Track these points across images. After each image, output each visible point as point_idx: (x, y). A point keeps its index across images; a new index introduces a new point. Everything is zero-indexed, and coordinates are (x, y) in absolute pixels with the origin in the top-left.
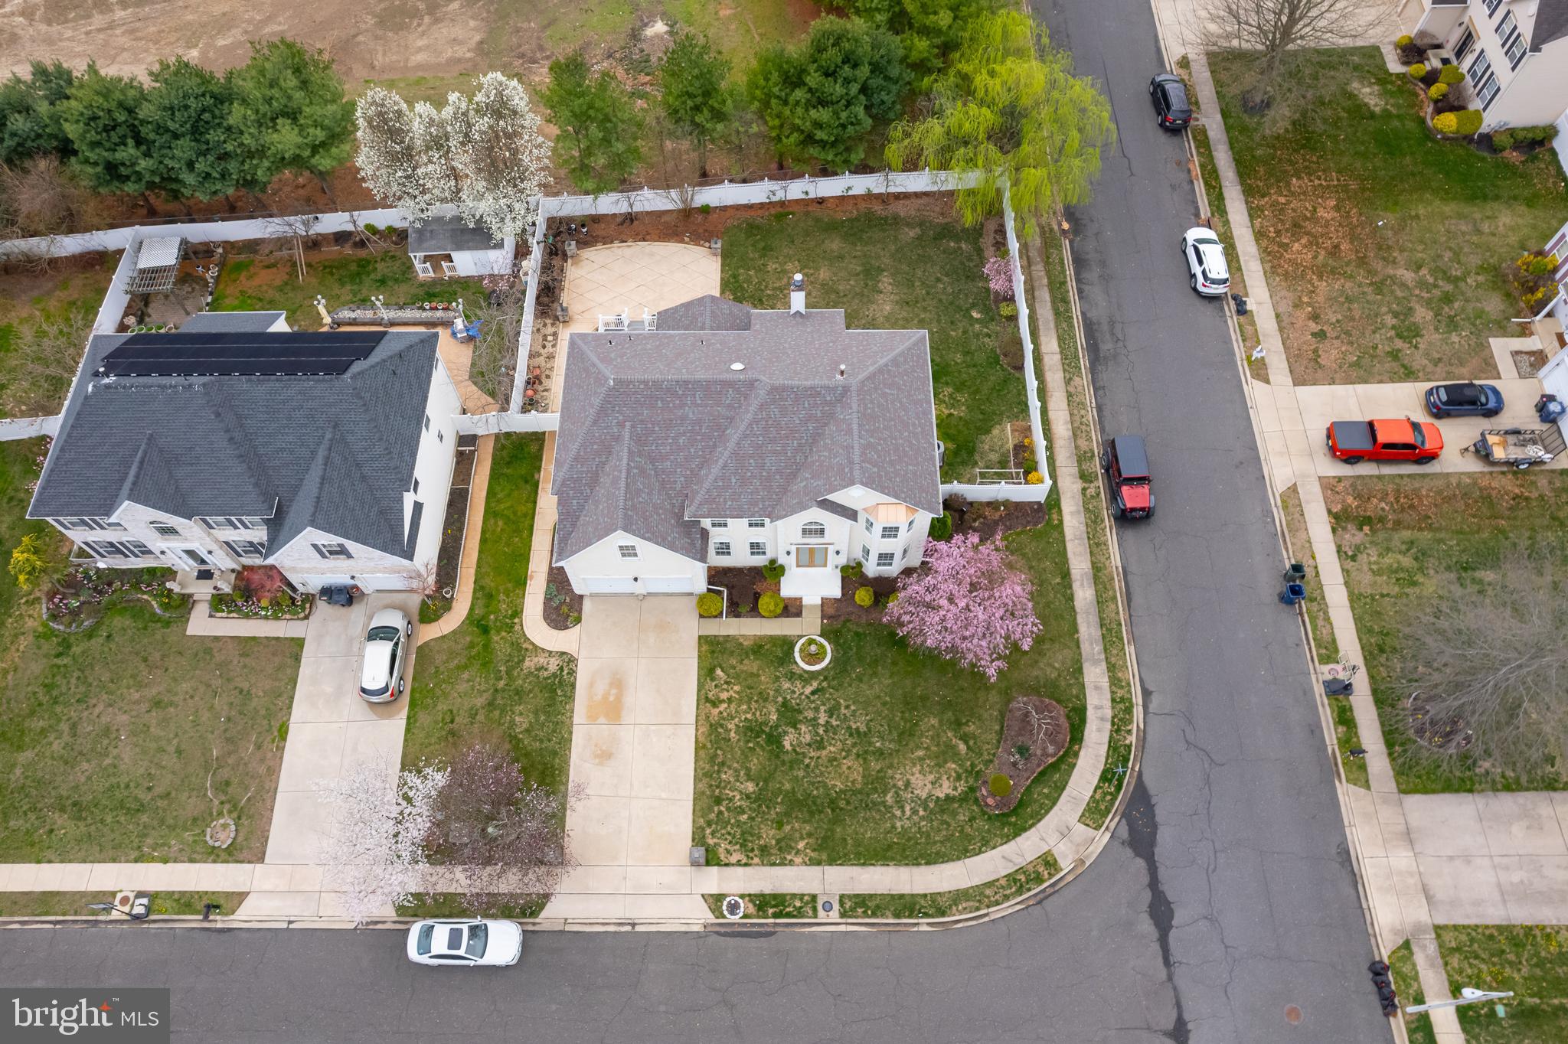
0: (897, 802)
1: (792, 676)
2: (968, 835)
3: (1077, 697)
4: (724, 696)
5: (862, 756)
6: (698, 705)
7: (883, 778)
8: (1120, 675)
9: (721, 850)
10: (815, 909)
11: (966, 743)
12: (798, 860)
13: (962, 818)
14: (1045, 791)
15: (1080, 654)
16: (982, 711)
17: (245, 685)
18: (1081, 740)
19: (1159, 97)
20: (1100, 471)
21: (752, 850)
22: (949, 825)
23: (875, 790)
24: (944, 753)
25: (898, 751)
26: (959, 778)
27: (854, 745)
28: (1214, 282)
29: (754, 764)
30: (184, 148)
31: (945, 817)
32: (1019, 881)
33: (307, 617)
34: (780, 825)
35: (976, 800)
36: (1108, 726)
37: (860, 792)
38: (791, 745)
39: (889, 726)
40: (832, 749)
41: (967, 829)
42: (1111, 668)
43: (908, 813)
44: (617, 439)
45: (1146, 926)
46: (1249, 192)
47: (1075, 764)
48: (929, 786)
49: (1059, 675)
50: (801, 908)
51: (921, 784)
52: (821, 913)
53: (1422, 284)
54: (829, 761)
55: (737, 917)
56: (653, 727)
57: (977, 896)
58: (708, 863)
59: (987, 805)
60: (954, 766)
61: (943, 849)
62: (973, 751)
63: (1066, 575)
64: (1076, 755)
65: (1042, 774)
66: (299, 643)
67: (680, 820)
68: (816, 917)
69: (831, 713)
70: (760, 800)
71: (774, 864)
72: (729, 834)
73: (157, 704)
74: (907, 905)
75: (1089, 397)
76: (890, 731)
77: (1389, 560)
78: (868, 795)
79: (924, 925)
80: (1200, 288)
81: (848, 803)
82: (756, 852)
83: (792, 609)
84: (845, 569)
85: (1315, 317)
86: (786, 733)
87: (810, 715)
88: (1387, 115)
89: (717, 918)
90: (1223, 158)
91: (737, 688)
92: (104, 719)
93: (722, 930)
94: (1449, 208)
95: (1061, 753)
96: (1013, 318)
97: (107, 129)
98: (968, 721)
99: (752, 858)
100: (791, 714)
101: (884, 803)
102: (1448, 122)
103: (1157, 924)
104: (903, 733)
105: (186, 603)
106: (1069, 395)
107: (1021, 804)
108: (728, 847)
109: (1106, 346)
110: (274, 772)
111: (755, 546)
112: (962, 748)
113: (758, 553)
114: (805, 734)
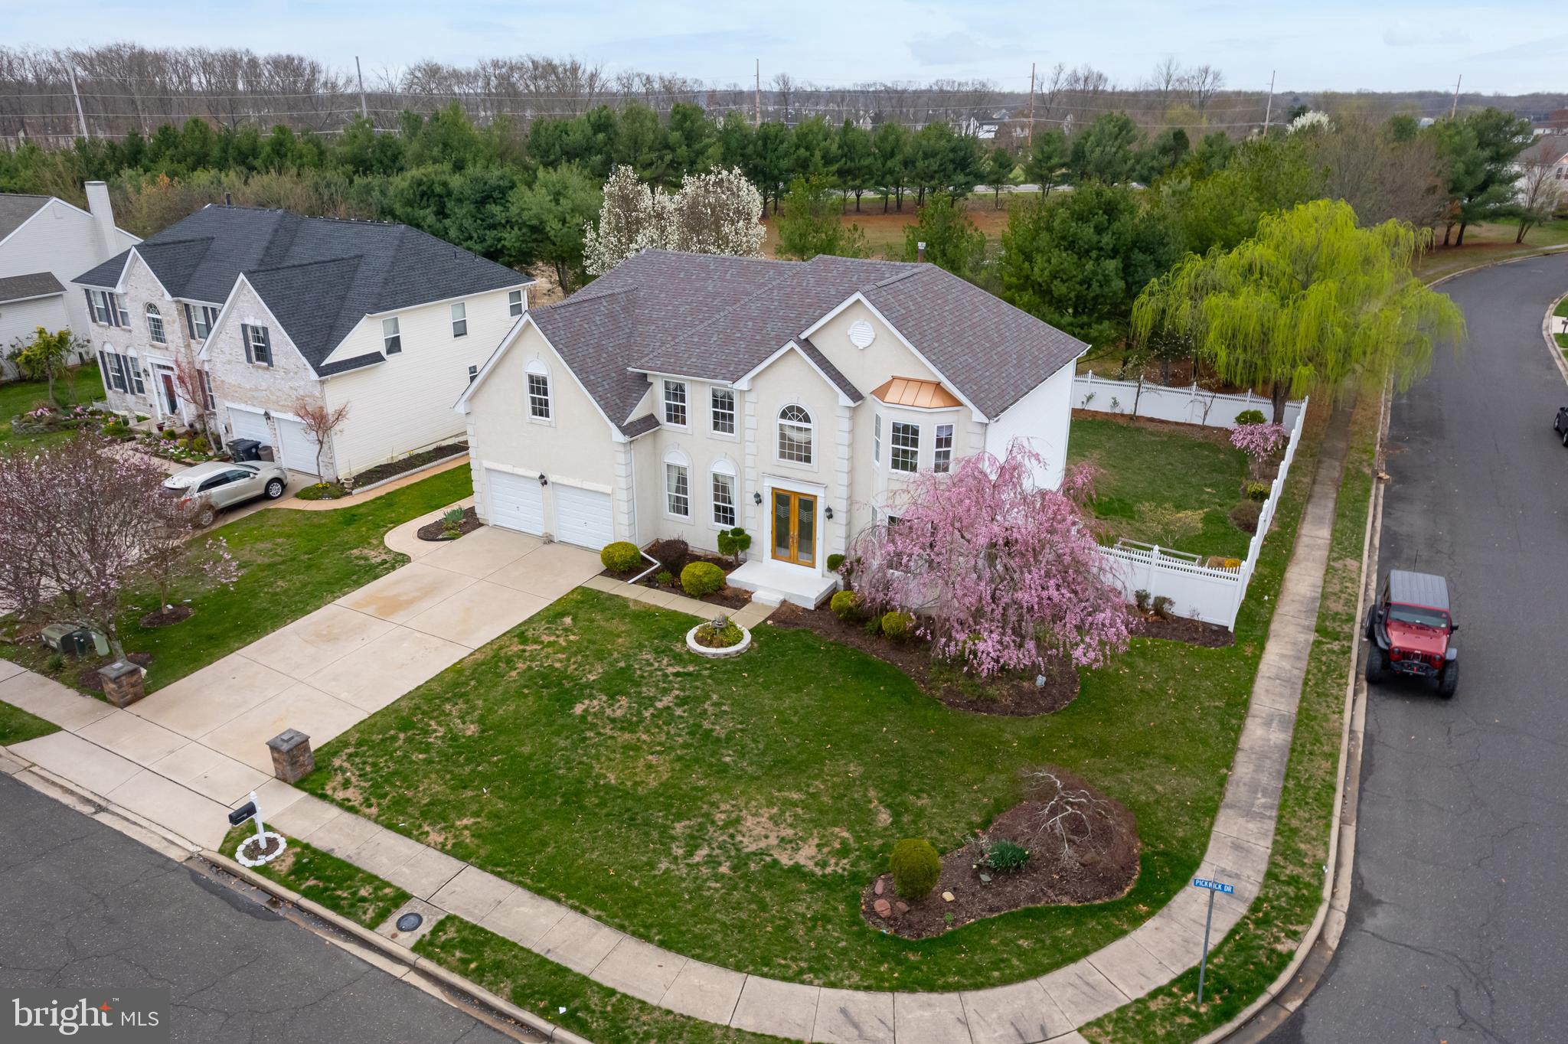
0: (692, 837)
1: (663, 652)
2: (792, 939)
3: (1184, 842)
4: (546, 639)
6: (504, 634)
7: (695, 799)
8: (1302, 846)
9: (339, 778)
10: (382, 916)
11: (897, 815)
12: (435, 837)
13: (801, 908)
14: (1024, 943)
15: (1222, 794)
16: (959, 789)
18: (1161, 902)
21: (384, 796)
22: (763, 907)
23: (668, 807)
24: (840, 811)
25: (758, 778)
26: (844, 851)
27: (686, 746)
29: (506, 710)
31: (767, 895)
34: (461, 785)
35: (856, 897)
36: (1243, 910)
37: (639, 800)
38: (586, 711)
39: (767, 747)
40: (644, 737)
41: (800, 931)
42: (1287, 832)
43: (697, 859)
47: (1124, 933)
48: (773, 841)
49: (1157, 802)
50: (363, 900)
51: (758, 830)
52: (389, 925)
54: (622, 748)
55: (250, 863)
56: (418, 635)
58: (299, 785)
59: (872, 913)
60: (845, 834)
61: (718, 938)
62: (901, 830)
63: (1238, 704)
64: (1138, 920)
65: (1028, 913)
67: (330, 727)
68: (372, 926)
69: (682, 702)
71: (390, 826)
72: (374, 765)
75: (1369, 577)
76: (763, 754)
78: (648, 807)
81: (603, 804)
82: (385, 802)
83: (736, 600)
84: (839, 560)
86: (592, 697)
87: (648, 691)
89: (221, 851)
91: (572, 638)
93: (208, 874)
95: (1098, 902)
98: (922, 791)
99: (370, 806)
100: (618, 683)
101: (664, 830)
104: (786, 762)
106: (1331, 568)
107: (949, 941)
108: (353, 779)
109: (1417, 553)
111: (721, 489)
112: (884, 818)
113: (724, 513)
114: (622, 707)
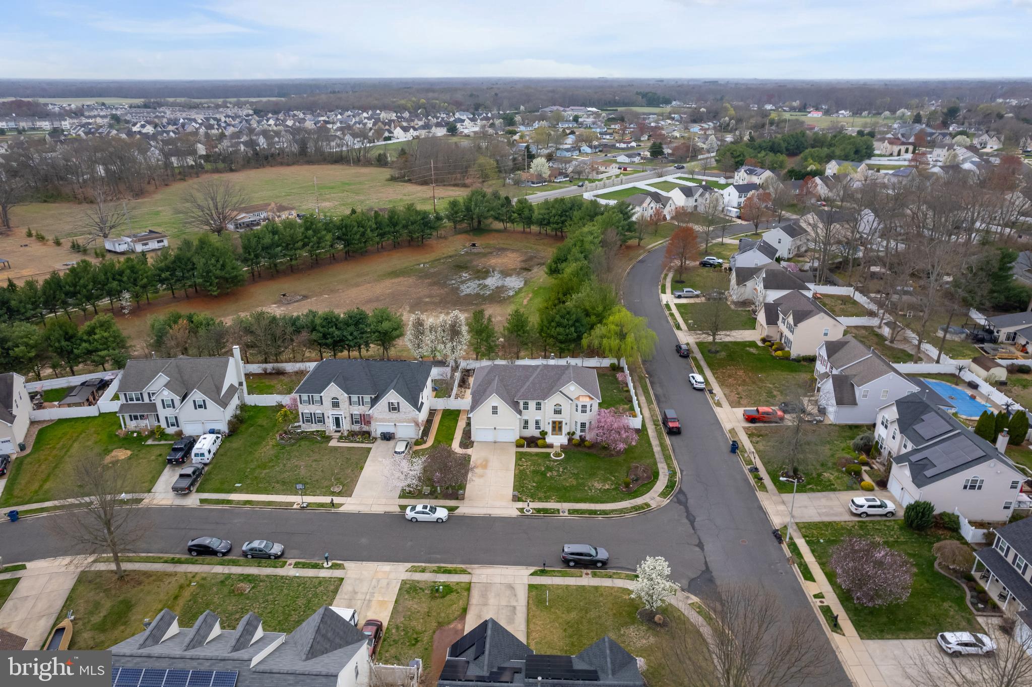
0: (589, 489)
1: (550, 461)
3: (655, 469)
4: (525, 464)
5: (577, 479)
6: (515, 466)
7: (584, 484)
8: (671, 465)
9: (523, 498)
10: (559, 512)
12: (551, 501)
13: (614, 494)
14: (644, 489)
15: (656, 461)
17: (349, 457)
18: (657, 479)
19: (678, 348)
20: (662, 425)
21: (535, 498)
22: (609, 495)
23: (581, 486)
24: (606, 479)
25: (589, 478)
26: (612, 484)
27: (573, 476)
28: (699, 383)
29: (536, 479)
30: (352, 328)
31: (607, 493)
32: (635, 508)
33: (373, 443)
34: (545, 492)
35: (619, 489)
36: (668, 476)
37: (575, 486)
38: (550, 475)
40: (565, 477)
41: (616, 496)
42: (668, 465)
43: (593, 492)
44: (493, 380)
45: (685, 521)
46: (712, 370)
47: (655, 484)
48: (601, 486)
49: (648, 464)
50: (553, 511)
51: (598, 485)
52: (561, 513)
53: (776, 387)
54: (564, 479)
55: (530, 513)
56: (499, 470)
57: (621, 511)
58: (518, 501)
59: (623, 491)
60: (610, 482)
61: (607, 500)
62: (617, 479)
64: (656, 482)
65: (642, 485)
66: (371, 449)
67: (509, 491)
68: (559, 514)
69: (564, 469)
70: (537, 488)
71: (544, 502)
72: (526, 494)
73: (316, 461)
74: (594, 512)
75: (657, 409)
76: (586, 474)
77: (770, 443)
78: (578, 487)
79: (600, 517)
80: (695, 386)
81: (571, 489)
82: (537, 499)
83: (551, 446)
84: (569, 433)
85: (738, 394)
86: (548, 473)
87: (557, 469)
88: (759, 354)
89: (522, 514)
90: (703, 363)
91: (529, 463)
92: (296, 464)
93: (524, 517)
94: (783, 373)
95: (650, 481)
96: (628, 391)
97: (329, 323)
98: (615, 472)
99: (535, 500)
100: (549, 469)
101: (584, 489)
102: (779, 353)
103: (689, 520)
104: (591, 474)
105: (329, 438)
106: (650, 409)
107: (635, 491)
108: (526, 498)
109: (663, 399)
110: (357, 477)
111: (537, 422)
112: (613, 478)
113: (538, 428)
114: (555, 473)
